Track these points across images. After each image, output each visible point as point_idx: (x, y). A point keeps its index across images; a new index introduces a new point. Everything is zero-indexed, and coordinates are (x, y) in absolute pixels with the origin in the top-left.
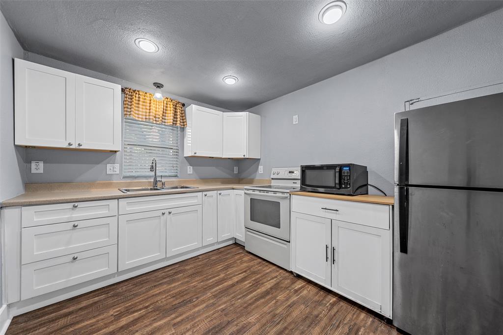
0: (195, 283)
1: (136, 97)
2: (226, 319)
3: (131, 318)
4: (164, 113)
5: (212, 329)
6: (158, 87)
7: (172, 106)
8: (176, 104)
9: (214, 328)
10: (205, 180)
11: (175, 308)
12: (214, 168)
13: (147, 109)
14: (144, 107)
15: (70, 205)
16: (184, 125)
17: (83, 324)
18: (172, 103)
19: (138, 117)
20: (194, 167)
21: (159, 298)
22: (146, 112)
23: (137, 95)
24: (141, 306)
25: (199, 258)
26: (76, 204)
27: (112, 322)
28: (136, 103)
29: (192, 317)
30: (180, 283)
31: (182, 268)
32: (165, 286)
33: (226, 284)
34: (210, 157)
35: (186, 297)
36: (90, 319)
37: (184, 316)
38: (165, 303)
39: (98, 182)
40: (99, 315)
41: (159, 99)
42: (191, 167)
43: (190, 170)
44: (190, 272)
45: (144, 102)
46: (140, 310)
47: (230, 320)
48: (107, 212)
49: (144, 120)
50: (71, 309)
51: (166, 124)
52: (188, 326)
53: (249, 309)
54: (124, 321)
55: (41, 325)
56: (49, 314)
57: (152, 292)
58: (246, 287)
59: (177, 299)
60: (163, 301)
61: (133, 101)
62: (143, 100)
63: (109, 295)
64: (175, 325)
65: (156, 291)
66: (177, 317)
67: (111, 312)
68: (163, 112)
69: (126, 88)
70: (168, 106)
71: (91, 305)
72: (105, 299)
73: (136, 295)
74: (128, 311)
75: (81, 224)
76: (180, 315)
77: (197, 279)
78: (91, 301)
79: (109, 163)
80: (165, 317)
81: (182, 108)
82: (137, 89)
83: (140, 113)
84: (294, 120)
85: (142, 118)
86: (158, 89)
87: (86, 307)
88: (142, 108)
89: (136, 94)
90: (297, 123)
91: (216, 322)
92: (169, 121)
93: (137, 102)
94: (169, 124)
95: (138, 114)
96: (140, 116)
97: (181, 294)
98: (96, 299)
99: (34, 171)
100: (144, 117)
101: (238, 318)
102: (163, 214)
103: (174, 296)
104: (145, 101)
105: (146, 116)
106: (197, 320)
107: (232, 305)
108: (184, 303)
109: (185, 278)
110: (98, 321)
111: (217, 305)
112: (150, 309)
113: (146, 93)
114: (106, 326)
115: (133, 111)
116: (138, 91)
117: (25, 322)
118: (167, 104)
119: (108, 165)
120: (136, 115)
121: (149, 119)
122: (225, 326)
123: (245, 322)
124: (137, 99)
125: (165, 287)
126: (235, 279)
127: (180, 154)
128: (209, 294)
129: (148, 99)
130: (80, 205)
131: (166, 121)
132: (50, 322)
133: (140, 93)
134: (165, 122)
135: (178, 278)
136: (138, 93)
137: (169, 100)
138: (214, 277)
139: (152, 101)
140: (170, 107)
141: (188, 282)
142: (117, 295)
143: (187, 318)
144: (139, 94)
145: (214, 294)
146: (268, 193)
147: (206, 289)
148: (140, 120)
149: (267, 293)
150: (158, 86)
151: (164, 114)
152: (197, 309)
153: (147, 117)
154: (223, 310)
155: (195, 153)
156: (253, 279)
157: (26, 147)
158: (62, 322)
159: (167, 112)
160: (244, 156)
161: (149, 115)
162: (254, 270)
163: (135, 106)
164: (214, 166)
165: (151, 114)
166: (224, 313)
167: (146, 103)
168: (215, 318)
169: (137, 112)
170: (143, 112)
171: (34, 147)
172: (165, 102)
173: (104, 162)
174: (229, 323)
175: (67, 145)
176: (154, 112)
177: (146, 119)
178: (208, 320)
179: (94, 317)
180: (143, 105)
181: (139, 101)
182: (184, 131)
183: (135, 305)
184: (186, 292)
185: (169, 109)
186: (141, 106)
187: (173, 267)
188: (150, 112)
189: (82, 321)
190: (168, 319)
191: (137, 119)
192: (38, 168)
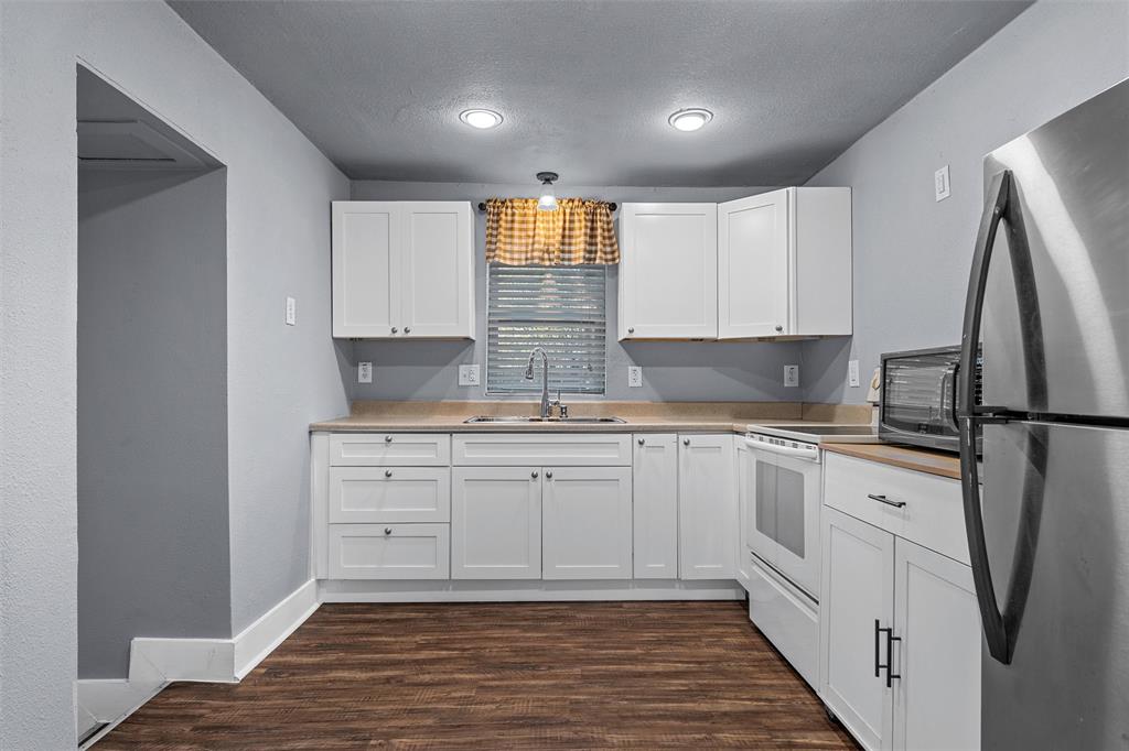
0: (570, 645)
1: (506, 214)
2: (567, 716)
3: (435, 654)
4: (566, 238)
5: (529, 718)
6: (548, 181)
7: (583, 216)
8: (595, 209)
9: (536, 718)
10: (680, 404)
11: (502, 666)
12: (710, 368)
13: (529, 236)
14: (523, 234)
15: (382, 438)
16: (614, 259)
17: (380, 639)
18: (583, 209)
19: (512, 259)
20: (648, 369)
21: (492, 644)
22: (527, 245)
23: (509, 211)
24: (458, 646)
25: (621, 607)
26: (390, 436)
27: (410, 650)
28: (506, 229)
29: (517, 690)
30: (545, 635)
31: (570, 613)
32: (517, 631)
33: (628, 667)
34: (694, 340)
35: (532, 659)
36: (390, 636)
37: (505, 683)
38: (494, 654)
39: (444, 401)
40: (403, 635)
41: (551, 207)
42: (639, 369)
43: (635, 376)
44: (579, 624)
45: (523, 222)
46: (455, 649)
47: (572, 720)
48: (433, 456)
49: (524, 263)
50: (378, 616)
51: (573, 263)
52: (498, 698)
53: (627, 723)
54: (423, 655)
55: (342, 622)
56: (353, 613)
57: (487, 633)
58: (667, 688)
59: (517, 656)
60: (493, 650)
61: (500, 226)
62: (521, 219)
63: (431, 616)
64: (482, 687)
65: (497, 633)
66: (494, 679)
67: (418, 638)
68: (563, 237)
69: (489, 201)
70: (576, 218)
71: (403, 620)
72: (421, 620)
73: (464, 629)
74: (438, 645)
75: (397, 474)
76: (502, 679)
77: (582, 639)
78: (405, 615)
79: (462, 364)
80: (477, 672)
81: (608, 216)
82: (508, 198)
83: (516, 248)
84: (938, 186)
85: (520, 260)
86: (547, 186)
87: (396, 621)
88: (520, 237)
89: (507, 208)
90: (946, 194)
91: (545, 712)
92: (577, 255)
93: (509, 225)
94: (577, 263)
95: (512, 252)
96: (516, 256)
97: (529, 652)
98: (413, 615)
99: (361, 380)
100: (523, 256)
101: (589, 724)
102: (535, 476)
103: (516, 651)
104: (525, 219)
105: (527, 252)
106: (519, 696)
107: (603, 703)
108: (522, 666)
109: (561, 630)
110: (396, 642)
111: (574, 691)
112: (466, 654)
113: (526, 202)
114: (401, 651)
115: (500, 249)
116: (511, 201)
117: (330, 613)
118: (572, 214)
119: (462, 367)
120: (508, 255)
121: (532, 258)
122: (557, 724)
123: (595, 736)
124: (509, 218)
125: (516, 633)
126: (660, 667)
127: (608, 334)
128: (577, 670)
129: (531, 212)
130: (396, 438)
131: (573, 256)
132: (350, 622)
133: (515, 204)
134: (569, 260)
135: (549, 626)
136: (509, 204)
137: (576, 203)
138: (617, 648)
139: (538, 216)
140: (580, 221)
141: (559, 638)
142: (440, 620)
143: (507, 687)
144: (512, 207)
145: (586, 673)
146: (783, 444)
147: (578, 661)
148: (516, 263)
149: (706, 716)
150: (548, 178)
151: (567, 240)
152: (533, 682)
153: (529, 255)
154: (578, 702)
155: (631, 331)
156: (700, 682)
157: (352, 339)
158: (360, 627)
159: (574, 233)
160: (779, 329)
161: (533, 251)
162: (728, 668)
163: (505, 236)
164: (709, 366)
165: (536, 246)
166: (574, 706)
167: (527, 222)
168: (550, 707)
169: (508, 247)
170: (521, 244)
171: (360, 339)
172: (568, 211)
173: (455, 361)
174: (567, 723)
175: (390, 331)
176: (543, 240)
177: (527, 259)
178: (536, 704)
179: (395, 636)
180: (521, 230)
181: (513, 221)
182: (617, 274)
183: (453, 641)
184: (541, 652)
185: (577, 225)
186: (516, 233)
187: (557, 607)
188: (533, 244)
189: (380, 635)
190: (482, 676)
191: (508, 263)
192: (366, 374)
